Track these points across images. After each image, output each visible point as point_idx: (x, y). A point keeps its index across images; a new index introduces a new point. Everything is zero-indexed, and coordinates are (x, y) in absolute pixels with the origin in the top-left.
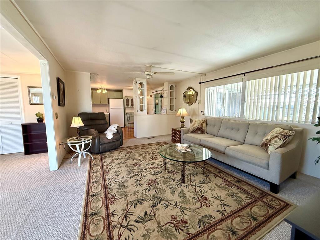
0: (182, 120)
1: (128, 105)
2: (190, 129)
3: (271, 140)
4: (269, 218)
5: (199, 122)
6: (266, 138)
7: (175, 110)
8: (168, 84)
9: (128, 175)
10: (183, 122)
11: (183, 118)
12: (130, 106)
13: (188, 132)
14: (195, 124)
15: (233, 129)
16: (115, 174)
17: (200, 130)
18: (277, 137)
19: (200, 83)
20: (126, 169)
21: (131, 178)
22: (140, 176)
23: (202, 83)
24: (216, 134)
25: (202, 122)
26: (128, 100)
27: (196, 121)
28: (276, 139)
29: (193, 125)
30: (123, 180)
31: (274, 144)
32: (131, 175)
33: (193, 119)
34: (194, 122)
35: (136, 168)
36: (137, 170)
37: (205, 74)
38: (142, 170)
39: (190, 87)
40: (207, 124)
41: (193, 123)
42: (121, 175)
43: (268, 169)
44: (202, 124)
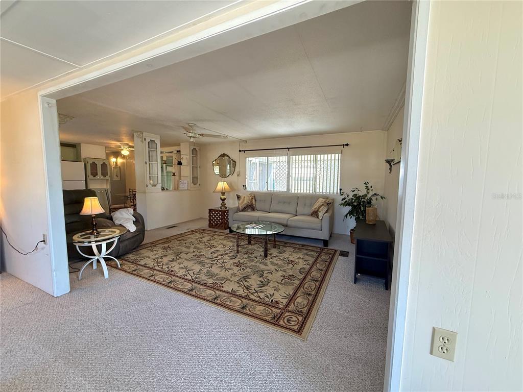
0: (223, 197)
1: (95, 174)
2: (239, 206)
3: (319, 208)
4: (332, 259)
5: (248, 198)
6: (315, 207)
7: (198, 184)
8: (190, 145)
10: (223, 200)
11: (223, 194)
12: (99, 176)
13: (238, 210)
14: (244, 200)
15: (284, 203)
17: (250, 207)
18: (323, 205)
19: (240, 151)
23: (243, 151)
24: (268, 210)
25: (251, 198)
26: (94, 165)
27: (244, 197)
28: (323, 206)
29: (242, 202)
31: (322, 210)
33: (240, 195)
34: (242, 198)
37: (246, 141)
39: (224, 154)
40: (255, 200)
41: (241, 200)
43: (321, 230)
44: (251, 201)
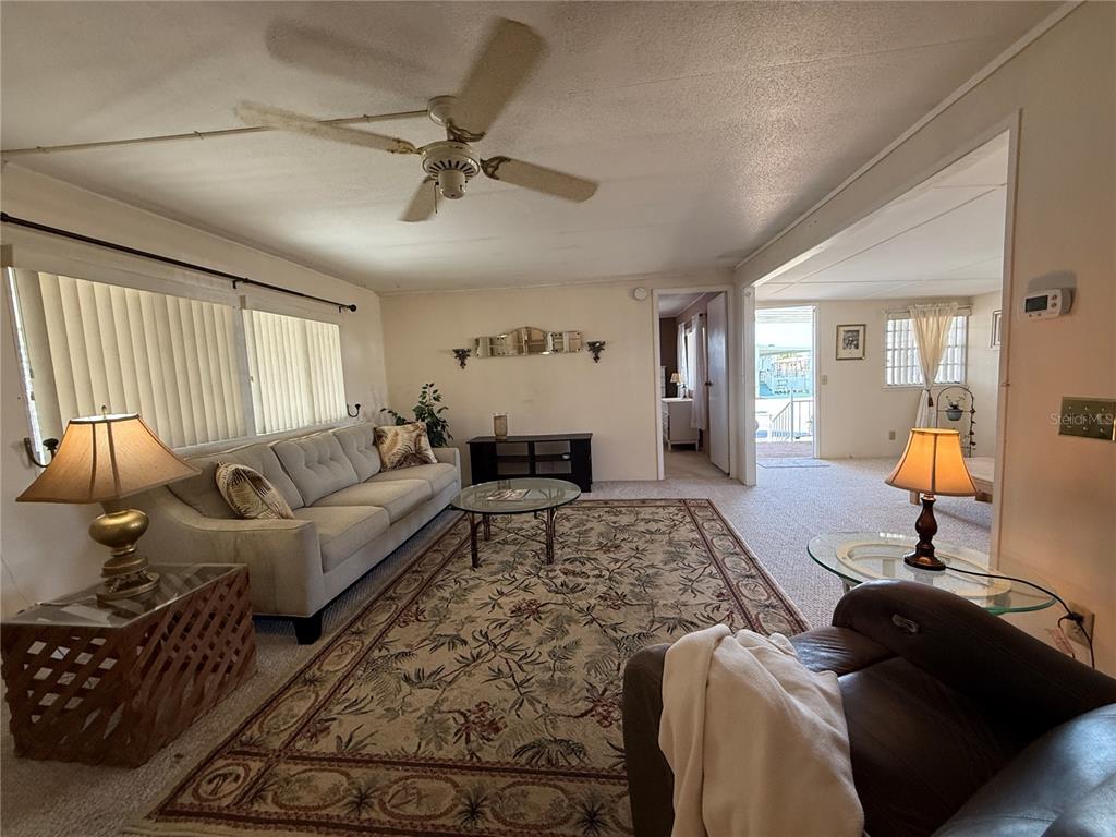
9: (656, 574)
16: (695, 585)
20: (658, 591)
21: (652, 566)
22: (626, 565)
30: (674, 565)
32: (650, 571)
35: (624, 589)
36: (626, 580)
38: (610, 579)
42: (675, 577)
